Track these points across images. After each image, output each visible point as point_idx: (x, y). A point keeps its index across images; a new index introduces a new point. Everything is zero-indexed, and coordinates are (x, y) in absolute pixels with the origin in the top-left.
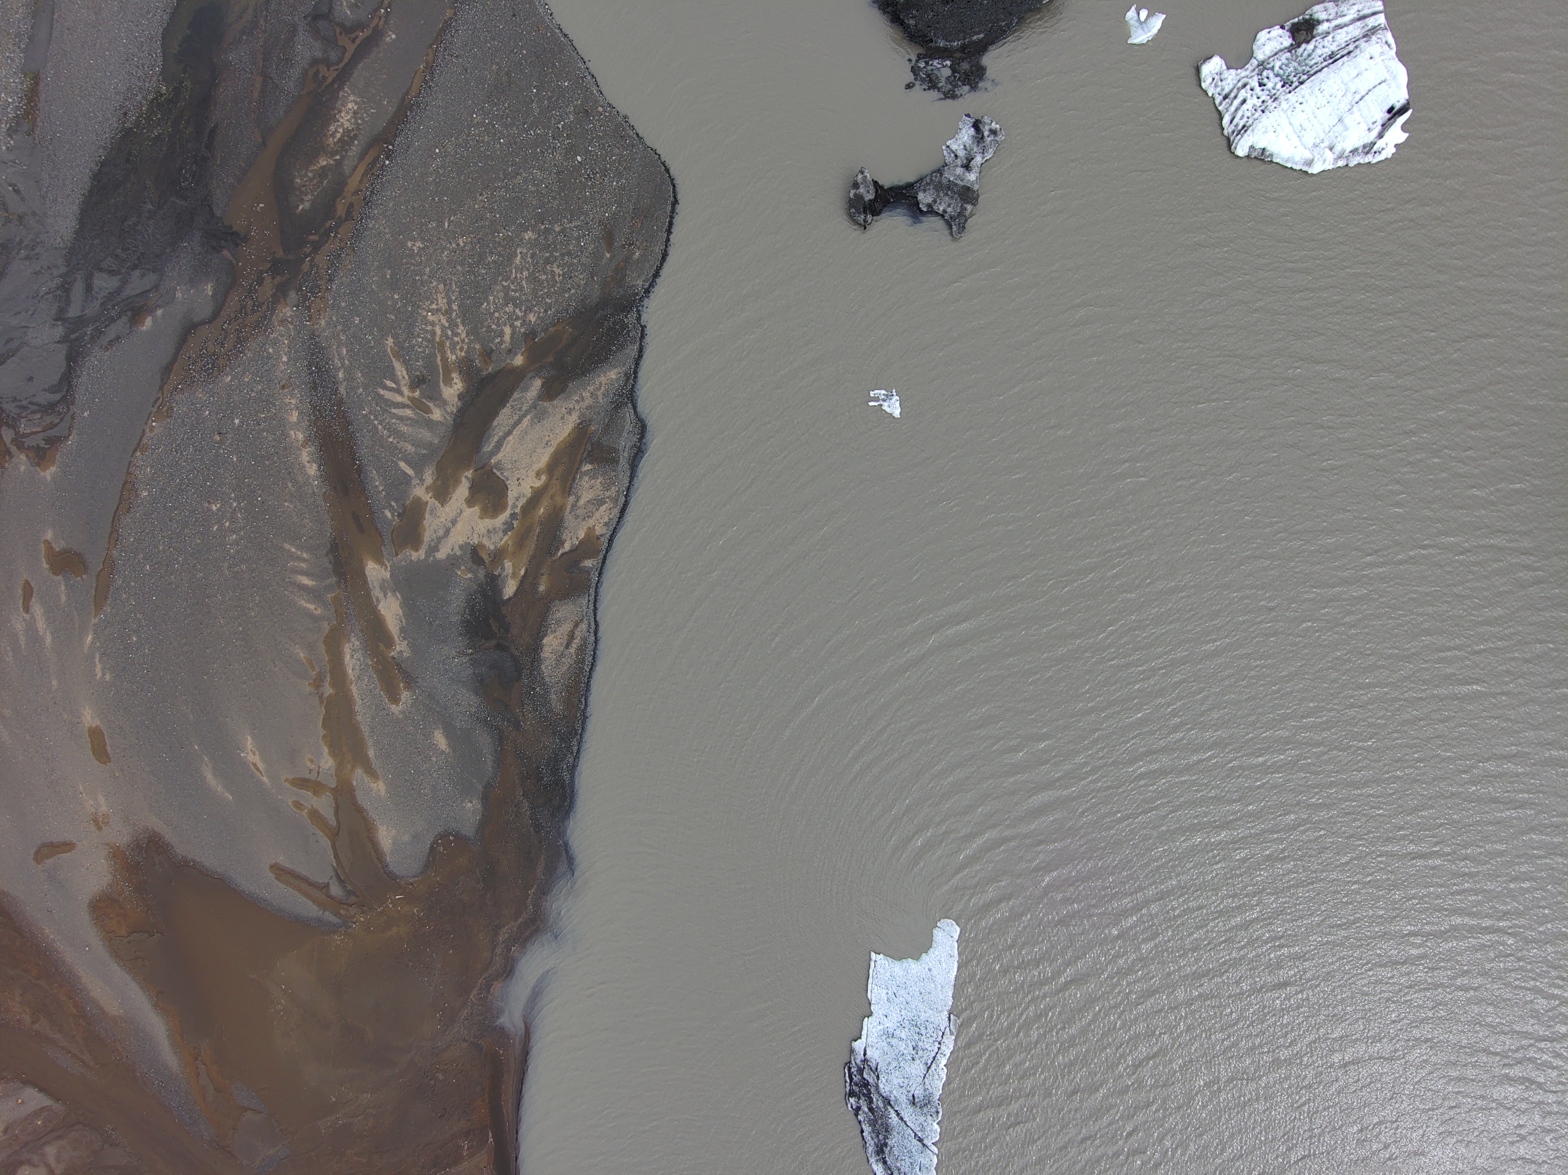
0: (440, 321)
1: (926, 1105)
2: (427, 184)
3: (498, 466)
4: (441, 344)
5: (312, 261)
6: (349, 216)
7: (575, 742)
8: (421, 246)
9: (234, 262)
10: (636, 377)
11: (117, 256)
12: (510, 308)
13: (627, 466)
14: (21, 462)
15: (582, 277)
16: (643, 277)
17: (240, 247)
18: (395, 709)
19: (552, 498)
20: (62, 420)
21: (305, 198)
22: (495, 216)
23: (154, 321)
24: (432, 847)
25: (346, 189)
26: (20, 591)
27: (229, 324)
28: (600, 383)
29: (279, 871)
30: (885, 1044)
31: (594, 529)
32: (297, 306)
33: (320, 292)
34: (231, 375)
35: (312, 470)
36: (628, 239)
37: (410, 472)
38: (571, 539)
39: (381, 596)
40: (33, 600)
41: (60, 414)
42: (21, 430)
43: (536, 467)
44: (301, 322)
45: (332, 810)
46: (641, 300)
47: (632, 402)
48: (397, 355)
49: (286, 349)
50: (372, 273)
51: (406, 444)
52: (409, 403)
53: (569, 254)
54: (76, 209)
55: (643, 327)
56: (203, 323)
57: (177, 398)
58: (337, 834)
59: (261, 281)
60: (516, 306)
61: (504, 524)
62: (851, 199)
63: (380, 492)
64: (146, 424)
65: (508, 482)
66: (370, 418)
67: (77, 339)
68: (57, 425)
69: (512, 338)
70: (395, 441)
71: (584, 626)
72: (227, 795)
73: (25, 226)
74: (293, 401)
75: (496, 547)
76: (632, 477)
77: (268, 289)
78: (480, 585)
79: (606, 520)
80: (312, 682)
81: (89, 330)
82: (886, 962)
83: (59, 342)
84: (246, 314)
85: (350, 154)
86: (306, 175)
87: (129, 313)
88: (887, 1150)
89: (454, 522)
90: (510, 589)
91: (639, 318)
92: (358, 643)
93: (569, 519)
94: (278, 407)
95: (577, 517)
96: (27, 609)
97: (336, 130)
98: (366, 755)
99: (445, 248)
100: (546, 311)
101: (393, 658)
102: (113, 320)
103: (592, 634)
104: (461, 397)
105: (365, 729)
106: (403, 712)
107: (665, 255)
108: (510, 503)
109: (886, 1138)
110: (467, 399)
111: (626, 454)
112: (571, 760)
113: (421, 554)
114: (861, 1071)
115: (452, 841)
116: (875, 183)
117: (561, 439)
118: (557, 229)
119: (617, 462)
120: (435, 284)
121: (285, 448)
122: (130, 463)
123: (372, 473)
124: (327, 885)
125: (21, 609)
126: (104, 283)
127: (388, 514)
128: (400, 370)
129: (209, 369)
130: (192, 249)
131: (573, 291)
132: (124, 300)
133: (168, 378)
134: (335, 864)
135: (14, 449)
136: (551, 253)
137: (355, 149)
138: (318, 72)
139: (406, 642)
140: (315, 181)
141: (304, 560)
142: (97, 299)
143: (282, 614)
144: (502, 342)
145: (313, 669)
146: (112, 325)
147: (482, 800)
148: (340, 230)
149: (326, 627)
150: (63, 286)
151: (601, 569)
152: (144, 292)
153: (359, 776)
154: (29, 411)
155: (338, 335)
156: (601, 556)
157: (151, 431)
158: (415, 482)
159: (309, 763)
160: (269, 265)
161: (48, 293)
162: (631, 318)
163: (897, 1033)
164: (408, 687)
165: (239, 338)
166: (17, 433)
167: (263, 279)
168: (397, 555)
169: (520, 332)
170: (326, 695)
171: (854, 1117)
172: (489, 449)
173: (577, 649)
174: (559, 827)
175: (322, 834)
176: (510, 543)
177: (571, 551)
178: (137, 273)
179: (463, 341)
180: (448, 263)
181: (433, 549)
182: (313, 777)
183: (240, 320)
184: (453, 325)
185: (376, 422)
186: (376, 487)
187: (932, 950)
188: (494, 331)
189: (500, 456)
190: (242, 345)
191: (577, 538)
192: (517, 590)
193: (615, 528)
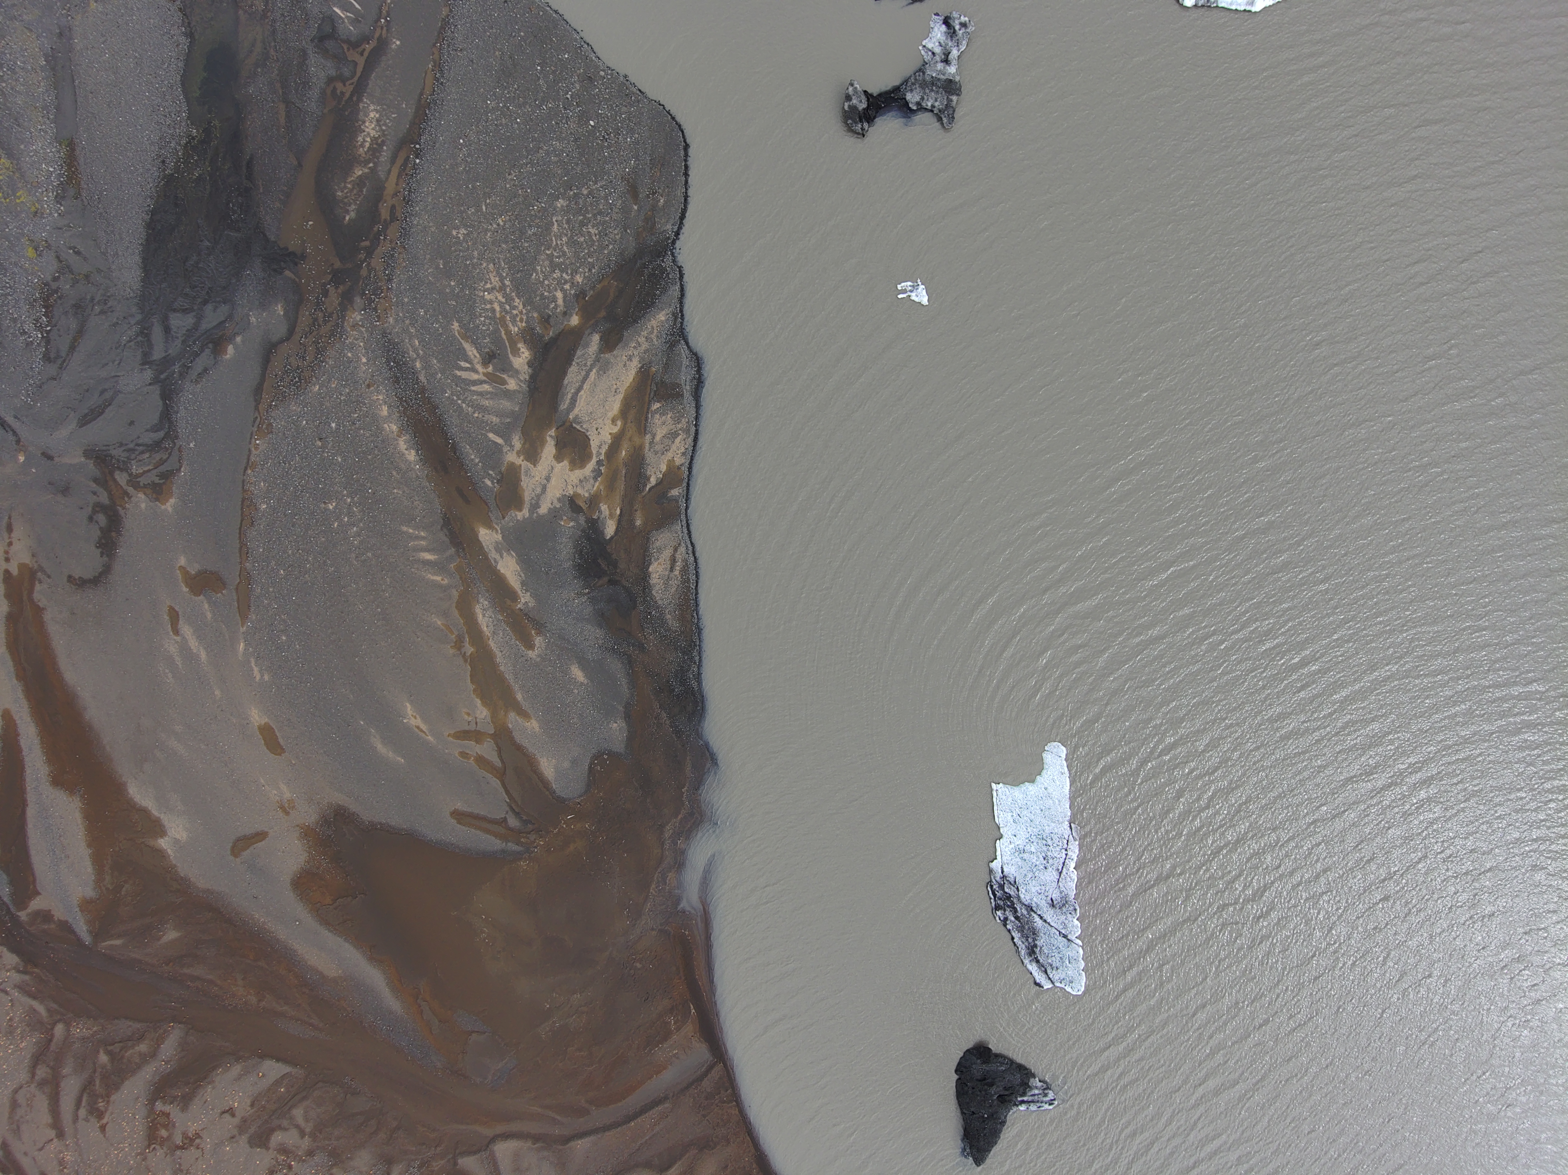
0: (496, 298)
1: (1064, 905)
2: (458, 173)
3: (576, 419)
4: (502, 319)
5: (369, 264)
6: (393, 218)
7: (695, 654)
8: (465, 232)
9: (297, 280)
10: (682, 315)
11: (186, 294)
12: (557, 274)
13: (691, 398)
14: (141, 501)
15: (616, 232)
16: (672, 221)
17: (299, 265)
18: (531, 654)
19: (630, 440)
20: (170, 454)
21: (349, 208)
22: (526, 191)
24: (590, 768)
25: (385, 193)
26: (166, 617)
27: (306, 338)
29: (459, 816)
30: (1018, 859)
31: (674, 461)
32: (365, 310)
35: (412, 456)
36: (651, 188)
37: (499, 441)
38: (655, 474)
39: (498, 557)
40: (181, 622)
41: (167, 449)
42: (134, 471)
43: (611, 415)
44: (372, 323)
45: (495, 754)
46: (674, 243)
47: (684, 339)
48: (466, 337)
49: (363, 351)
50: (426, 266)
51: (490, 416)
52: (485, 378)
53: (600, 213)
55: (680, 268)
56: (281, 341)
57: (273, 415)
58: (504, 773)
59: (326, 293)
60: (562, 271)
61: (592, 471)
62: (845, 111)
63: (477, 464)
64: (250, 443)
65: (588, 434)
66: (453, 400)
67: (167, 378)
68: (166, 461)
69: (564, 301)
70: (480, 416)
71: (682, 549)
72: (400, 759)
74: (381, 397)
75: (590, 494)
76: (698, 407)
77: (334, 299)
78: (583, 531)
79: (683, 450)
80: (453, 645)
81: (176, 368)
82: (1006, 789)
83: (150, 384)
84: (319, 326)
85: (382, 159)
86: (345, 187)
87: (210, 345)
88: (1037, 950)
89: (548, 479)
90: (610, 529)
91: (674, 261)
92: (486, 603)
93: (649, 456)
94: (368, 405)
95: (656, 453)
96: (176, 632)
98: (515, 699)
99: (487, 230)
100: (590, 270)
101: (521, 610)
102: (197, 355)
103: (691, 555)
104: (530, 364)
105: (510, 677)
106: (539, 656)
107: (686, 197)
108: (594, 452)
109: (1034, 940)
111: (688, 387)
112: (696, 669)
113: (525, 513)
114: (1002, 887)
115: (607, 760)
116: (865, 92)
117: (628, 385)
118: (585, 192)
119: (682, 395)
120: (485, 265)
121: (383, 441)
122: (243, 481)
123: (466, 448)
124: (505, 820)
125: (171, 633)
126: (180, 322)
127: (489, 483)
128: (471, 351)
129: (297, 382)
130: (255, 275)
131: (611, 247)
133: (261, 398)
134: (508, 801)
135: (130, 490)
136: (584, 216)
137: (385, 155)
138: (335, 89)
139: (529, 594)
140: (355, 192)
141: (423, 538)
142: (177, 338)
143: (413, 590)
144: (556, 306)
145: (452, 633)
147: (625, 720)
148: (388, 231)
149: (455, 594)
150: (142, 333)
151: (687, 496)
153: (513, 719)
154: (137, 453)
155: (408, 329)
156: (685, 484)
157: (256, 449)
158: (505, 449)
159: (466, 717)
161: (130, 341)
162: (668, 262)
163: (1027, 848)
164: (539, 633)
165: (318, 349)
166: (131, 475)
167: (328, 291)
168: (504, 518)
170: (468, 654)
171: (1003, 928)
172: (565, 407)
173: (680, 571)
174: (697, 729)
175: (491, 776)
176: (602, 488)
177: (656, 485)
178: (209, 307)
179: (521, 313)
180: (493, 243)
181: (535, 506)
182: (473, 727)
183: (315, 333)
185: (459, 402)
186: (472, 460)
187: (1044, 772)
188: (548, 298)
189: (576, 411)
190: (321, 355)
191: (661, 472)
192: (617, 529)
193: (692, 456)
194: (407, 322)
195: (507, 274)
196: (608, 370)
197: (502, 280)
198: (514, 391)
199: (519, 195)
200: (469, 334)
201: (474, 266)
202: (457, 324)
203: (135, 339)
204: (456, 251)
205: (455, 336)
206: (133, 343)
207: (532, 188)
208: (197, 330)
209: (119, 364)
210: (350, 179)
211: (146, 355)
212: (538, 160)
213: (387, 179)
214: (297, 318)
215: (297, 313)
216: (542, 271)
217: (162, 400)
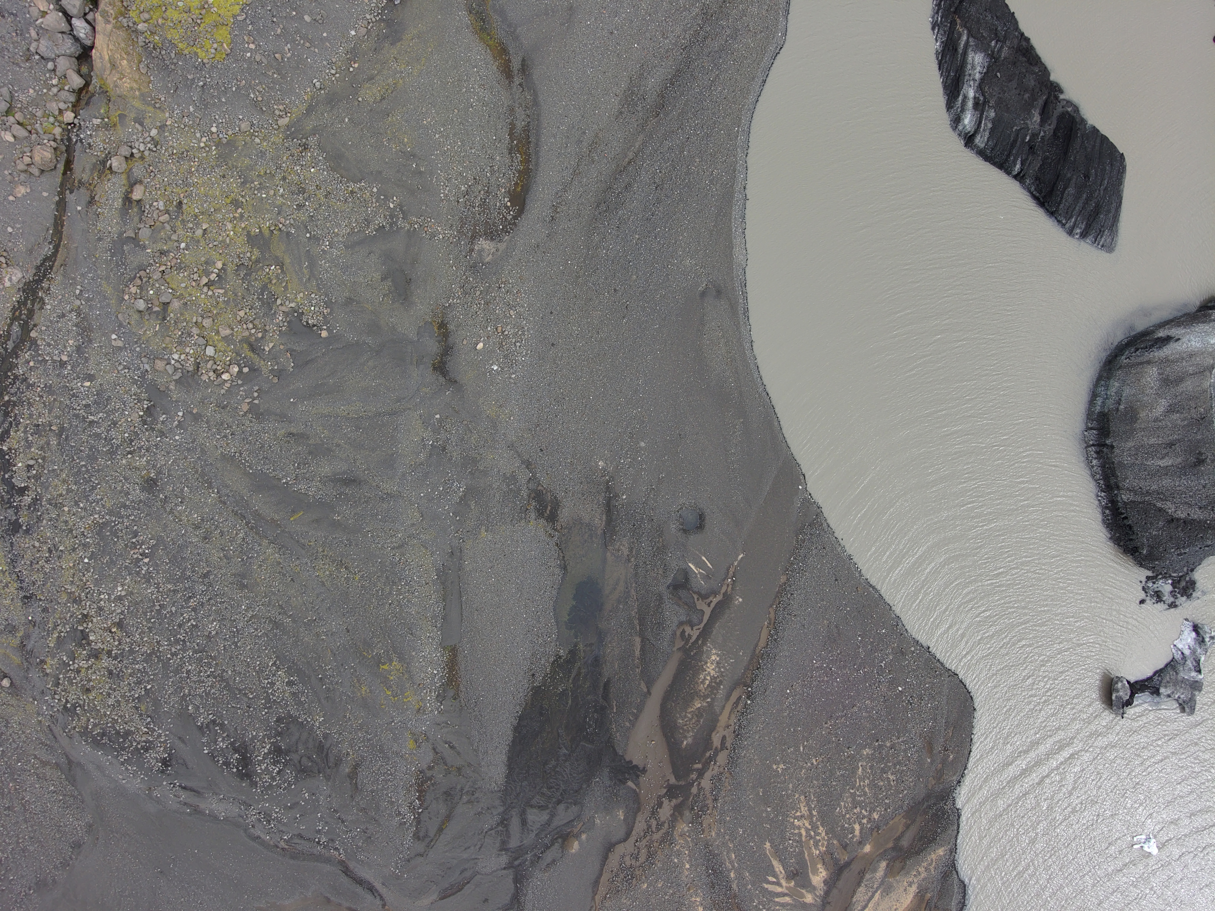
0: (804, 825)
2: (784, 718)
4: (807, 842)
5: (699, 785)
6: (724, 747)
8: (784, 767)
9: (638, 790)
11: (543, 794)
12: (857, 810)
15: (911, 780)
16: (956, 773)
17: (641, 778)
21: (688, 736)
22: (840, 740)
23: (580, 844)
25: (718, 725)
27: (641, 843)
28: (932, 860)
32: (692, 823)
33: (708, 809)
34: (647, 882)
36: (942, 745)
44: (697, 836)
46: (955, 789)
47: (955, 869)
48: (774, 856)
49: (688, 858)
50: (748, 793)
52: (786, 892)
53: (899, 763)
54: (504, 758)
55: (958, 810)
56: (619, 843)
57: (607, 905)
59: (660, 805)
60: (861, 808)
67: (520, 865)
69: (861, 832)
73: (463, 776)
74: (698, 899)
77: (667, 811)
81: (529, 856)
83: (505, 869)
84: (652, 833)
85: (720, 697)
86: (686, 716)
87: (560, 840)
91: (954, 804)
94: (687, 906)
97: (705, 678)
99: (802, 767)
100: (886, 810)
102: (547, 848)
104: (825, 882)
110: (830, 884)
117: (906, 906)
118: (888, 745)
120: (797, 796)
126: (536, 818)
128: (778, 867)
129: (629, 880)
130: (603, 783)
131: (905, 792)
132: (554, 830)
133: (597, 890)
136: (885, 764)
137: (723, 693)
138: (685, 632)
140: (694, 721)
142: (532, 831)
144: (854, 836)
146: (548, 851)
148: (719, 759)
150: (502, 822)
152: (570, 821)
155: (727, 844)
160: (665, 790)
161: (491, 829)
162: (948, 804)
165: (649, 853)
167: (663, 803)
169: (867, 827)
178: (562, 807)
179: (822, 838)
180: (806, 778)
183: (648, 838)
184: (814, 827)
188: (847, 829)
190: (652, 858)
194: (727, 837)
195: (815, 807)
196: (891, 892)
197: (810, 810)
198: (810, 904)
199: (833, 742)
200: (778, 853)
201: (788, 796)
202: (769, 844)
203: (495, 828)
204: (774, 782)
205: (765, 854)
206: (493, 832)
207: (844, 737)
208: (549, 825)
209: (481, 847)
210: (690, 710)
211: (503, 843)
212: (852, 715)
213: (721, 713)
214: (634, 823)
215: (635, 819)
216: (845, 805)
217: (514, 882)
